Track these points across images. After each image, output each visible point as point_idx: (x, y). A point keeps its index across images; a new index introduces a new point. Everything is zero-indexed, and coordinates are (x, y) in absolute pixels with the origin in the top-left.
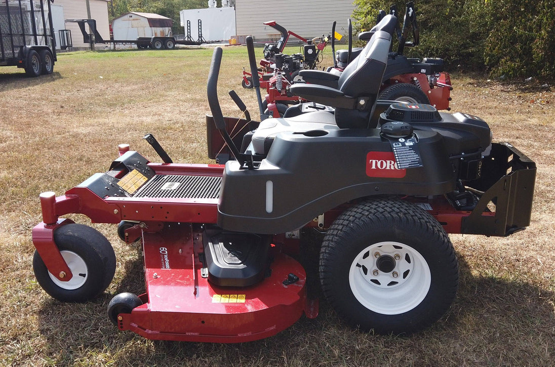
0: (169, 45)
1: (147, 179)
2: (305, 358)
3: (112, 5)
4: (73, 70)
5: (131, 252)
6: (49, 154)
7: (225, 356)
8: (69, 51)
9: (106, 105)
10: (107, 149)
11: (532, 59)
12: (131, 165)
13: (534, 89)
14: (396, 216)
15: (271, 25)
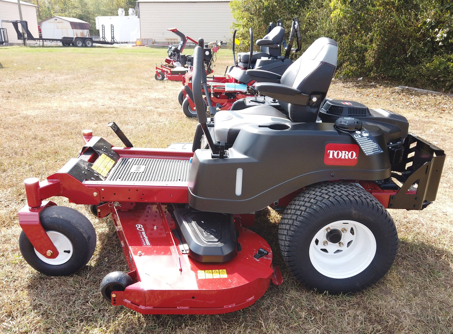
0: (88, 44)
1: (114, 162)
2: (278, 320)
3: (38, 10)
4: (12, 62)
5: (101, 225)
6: (5, 133)
7: (210, 324)
8: (5, 46)
9: (46, 91)
10: (56, 129)
11: (365, 64)
12: (99, 150)
13: (365, 86)
14: (353, 199)
15: (173, 31)
